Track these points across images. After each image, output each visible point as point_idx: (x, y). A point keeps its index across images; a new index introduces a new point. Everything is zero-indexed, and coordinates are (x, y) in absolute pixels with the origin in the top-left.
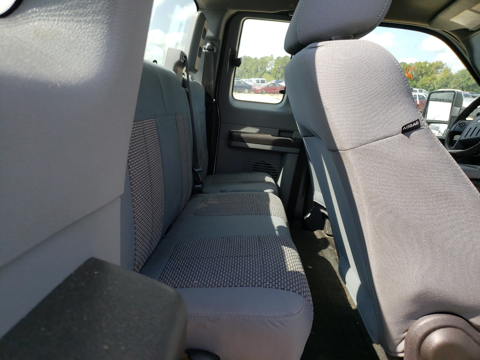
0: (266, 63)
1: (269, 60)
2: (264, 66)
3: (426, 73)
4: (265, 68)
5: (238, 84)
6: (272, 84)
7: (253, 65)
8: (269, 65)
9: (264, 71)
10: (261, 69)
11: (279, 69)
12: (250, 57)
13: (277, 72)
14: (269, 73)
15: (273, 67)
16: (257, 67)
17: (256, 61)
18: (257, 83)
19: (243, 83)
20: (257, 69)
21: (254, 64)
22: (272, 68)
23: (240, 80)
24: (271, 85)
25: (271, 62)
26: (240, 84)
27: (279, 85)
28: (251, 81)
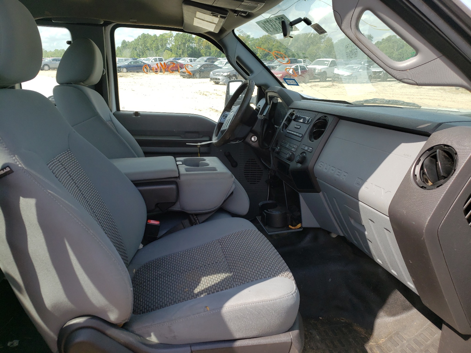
0: (166, 40)
1: (168, 37)
2: (164, 43)
3: (312, 43)
4: (165, 45)
5: (135, 64)
6: (170, 61)
7: (153, 43)
8: (169, 42)
9: (165, 48)
10: (162, 46)
11: (179, 45)
12: (149, 34)
13: (178, 48)
14: (171, 50)
15: (173, 43)
16: (157, 44)
17: (155, 38)
18: (155, 61)
19: (140, 62)
20: (158, 46)
21: (154, 41)
22: (173, 45)
23: (137, 60)
24: (169, 63)
25: (171, 38)
26: (137, 64)
27: (177, 62)
28: (148, 60)
